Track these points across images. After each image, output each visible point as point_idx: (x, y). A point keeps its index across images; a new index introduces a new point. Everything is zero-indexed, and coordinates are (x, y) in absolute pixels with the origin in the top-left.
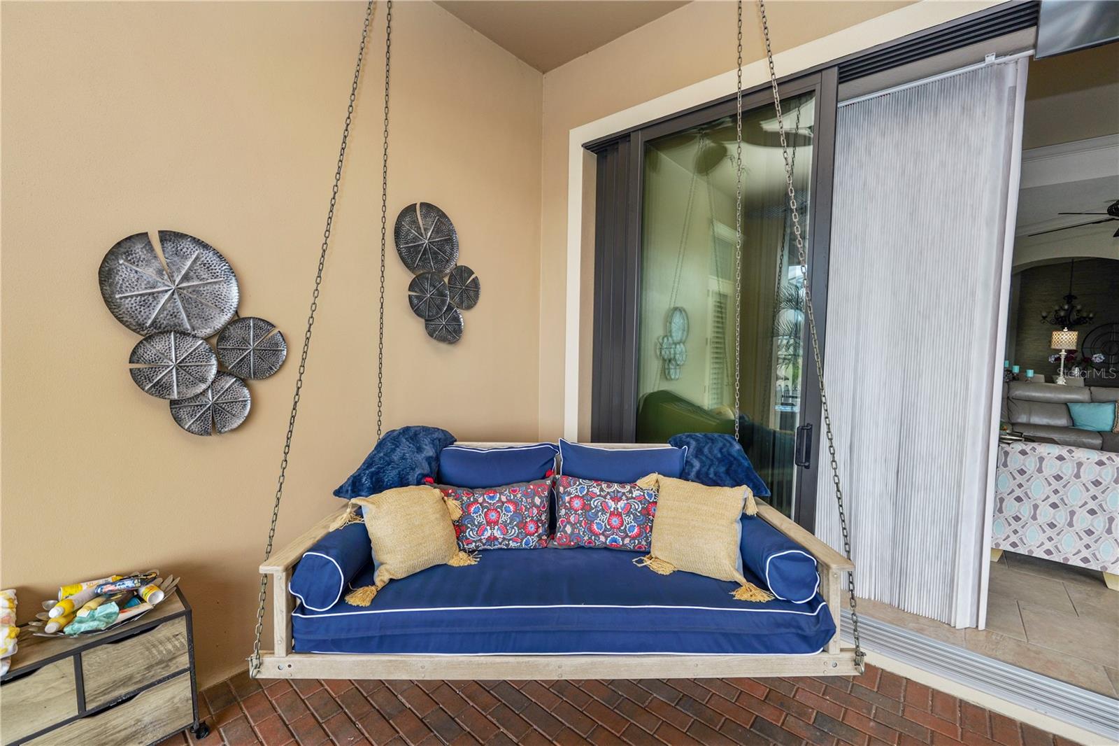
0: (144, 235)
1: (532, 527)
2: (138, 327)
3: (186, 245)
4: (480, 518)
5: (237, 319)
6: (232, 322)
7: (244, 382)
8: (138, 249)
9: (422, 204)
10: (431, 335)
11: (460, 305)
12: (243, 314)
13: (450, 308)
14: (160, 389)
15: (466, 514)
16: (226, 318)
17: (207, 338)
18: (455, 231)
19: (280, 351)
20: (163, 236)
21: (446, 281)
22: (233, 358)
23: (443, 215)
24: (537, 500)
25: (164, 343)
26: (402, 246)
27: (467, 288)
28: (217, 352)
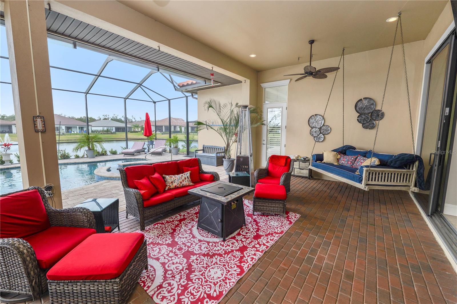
0: (313, 115)
1: (350, 163)
2: (311, 127)
3: (318, 116)
4: (342, 159)
6: (323, 126)
7: (323, 135)
8: (313, 117)
9: (364, 98)
10: (363, 127)
11: (374, 120)
12: (325, 125)
13: (371, 121)
14: (312, 135)
15: (340, 158)
17: (319, 129)
18: (375, 102)
19: (329, 130)
20: (316, 115)
21: (370, 114)
22: (322, 131)
23: (370, 99)
24: (353, 159)
25: (314, 129)
26: (357, 108)
27: (379, 115)
28: (320, 130)
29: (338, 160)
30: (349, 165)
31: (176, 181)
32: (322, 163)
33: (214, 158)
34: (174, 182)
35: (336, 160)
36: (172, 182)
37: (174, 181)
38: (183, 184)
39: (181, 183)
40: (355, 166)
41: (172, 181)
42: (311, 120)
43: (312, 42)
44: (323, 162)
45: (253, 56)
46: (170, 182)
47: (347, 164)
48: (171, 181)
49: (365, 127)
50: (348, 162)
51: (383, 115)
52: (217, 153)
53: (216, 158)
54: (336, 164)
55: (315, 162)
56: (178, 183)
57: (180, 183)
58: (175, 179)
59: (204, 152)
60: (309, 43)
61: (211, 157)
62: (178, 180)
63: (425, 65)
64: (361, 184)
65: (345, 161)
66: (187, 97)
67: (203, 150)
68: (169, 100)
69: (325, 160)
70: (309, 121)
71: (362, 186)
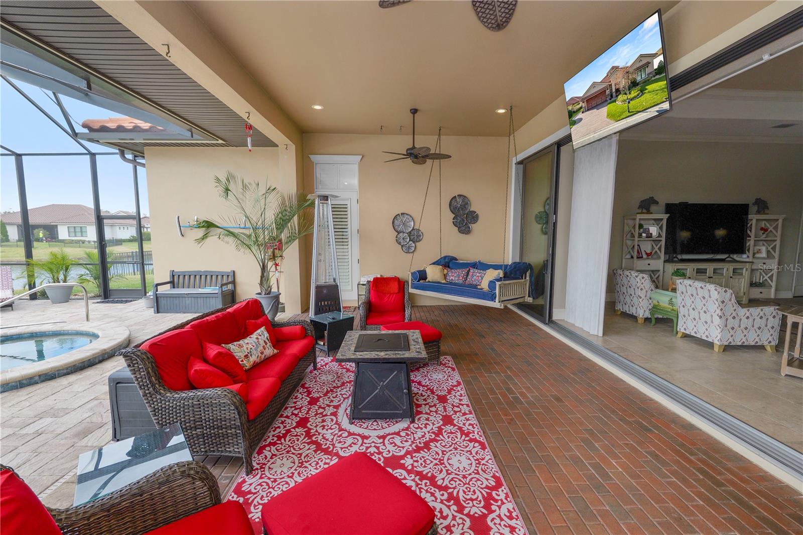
0: (399, 214)
1: (461, 278)
2: (397, 231)
3: (405, 215)
4: (450, 274)
5: (413, 229)
6: (412, 230)
7: (414, 242)
8: (398, 217)
9: (458, 195)
10: (459, 232)
11: (470, 223)
12: (415, 228)
13: (466, 224)
14: (400, 243)
15: (447, 273)
16: (411, 229)
17: (407, 233)
18: (469, 201)
19: (420, 236)
20: (402, 214)
21: (465, 216)
22: (412, 237)
23: (465, 197)
24: (464, 273)
25: (401, 234)
26: (452, 208)
27: (473, 217)
28: (409, 236)
29: (445, 276)
30: (461, 282)
31: (254, 352)
32: (427, 282)
33: (216, 295)
34: (251, 355)
35: (443, 277)
36: (246, 356)
37: (251, 352)
38: (265, 356)
39: (262, 353)
40: (469, 281)
41: (247, 353)
42: (396, 222)
43: (414, 111)
44: (427, 280)
45: (318, 107)
46: (243, 356)
47: (458, 280)
48: (245, 354)
49: (461, 231)
50: (459, 277)
51: (477, 216)
52: (222, 285)
53: (220, 296)
54: (444, 281)
55: (418, 281)
56: (257, 355)
57: (260, 355)
58: (251, 349)
59: (174, 287)
60: (411, 113)
61: (205, 296)
62: (256, 350)
63: (514, 166)
64: (495, 302)
65: (455, 276)
66: (93, 155)
67: (173, 283)
68: (19, 157)
69: (430, 277)
70: (393, 222)
71: (496, 304)
